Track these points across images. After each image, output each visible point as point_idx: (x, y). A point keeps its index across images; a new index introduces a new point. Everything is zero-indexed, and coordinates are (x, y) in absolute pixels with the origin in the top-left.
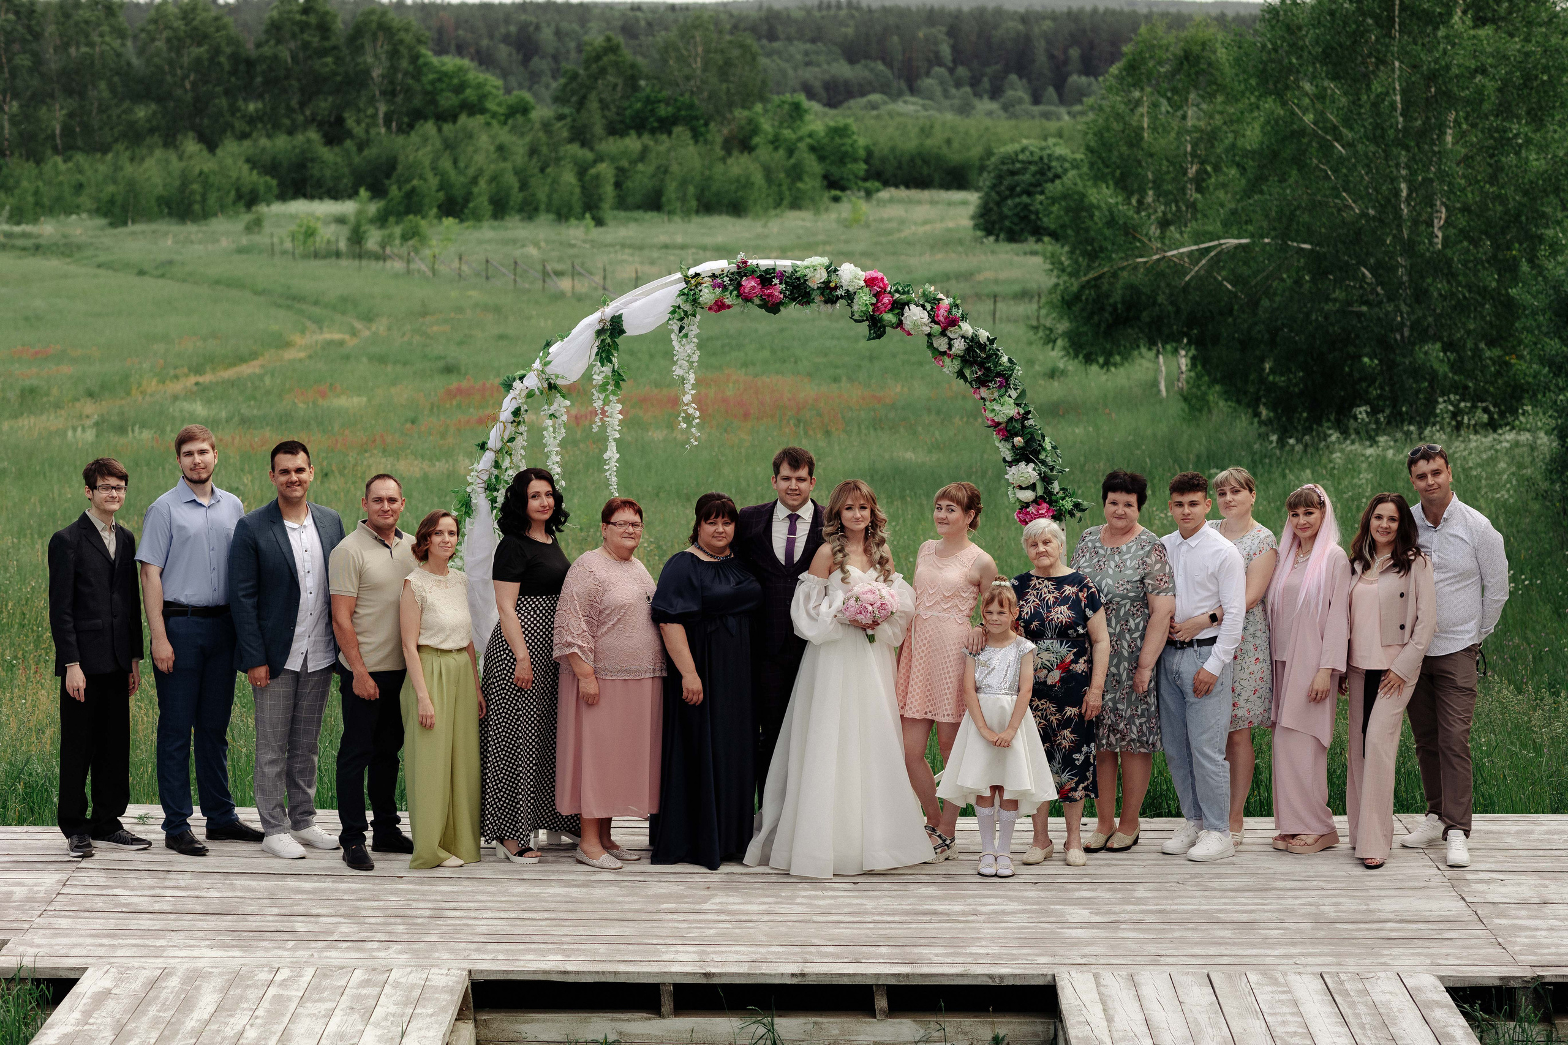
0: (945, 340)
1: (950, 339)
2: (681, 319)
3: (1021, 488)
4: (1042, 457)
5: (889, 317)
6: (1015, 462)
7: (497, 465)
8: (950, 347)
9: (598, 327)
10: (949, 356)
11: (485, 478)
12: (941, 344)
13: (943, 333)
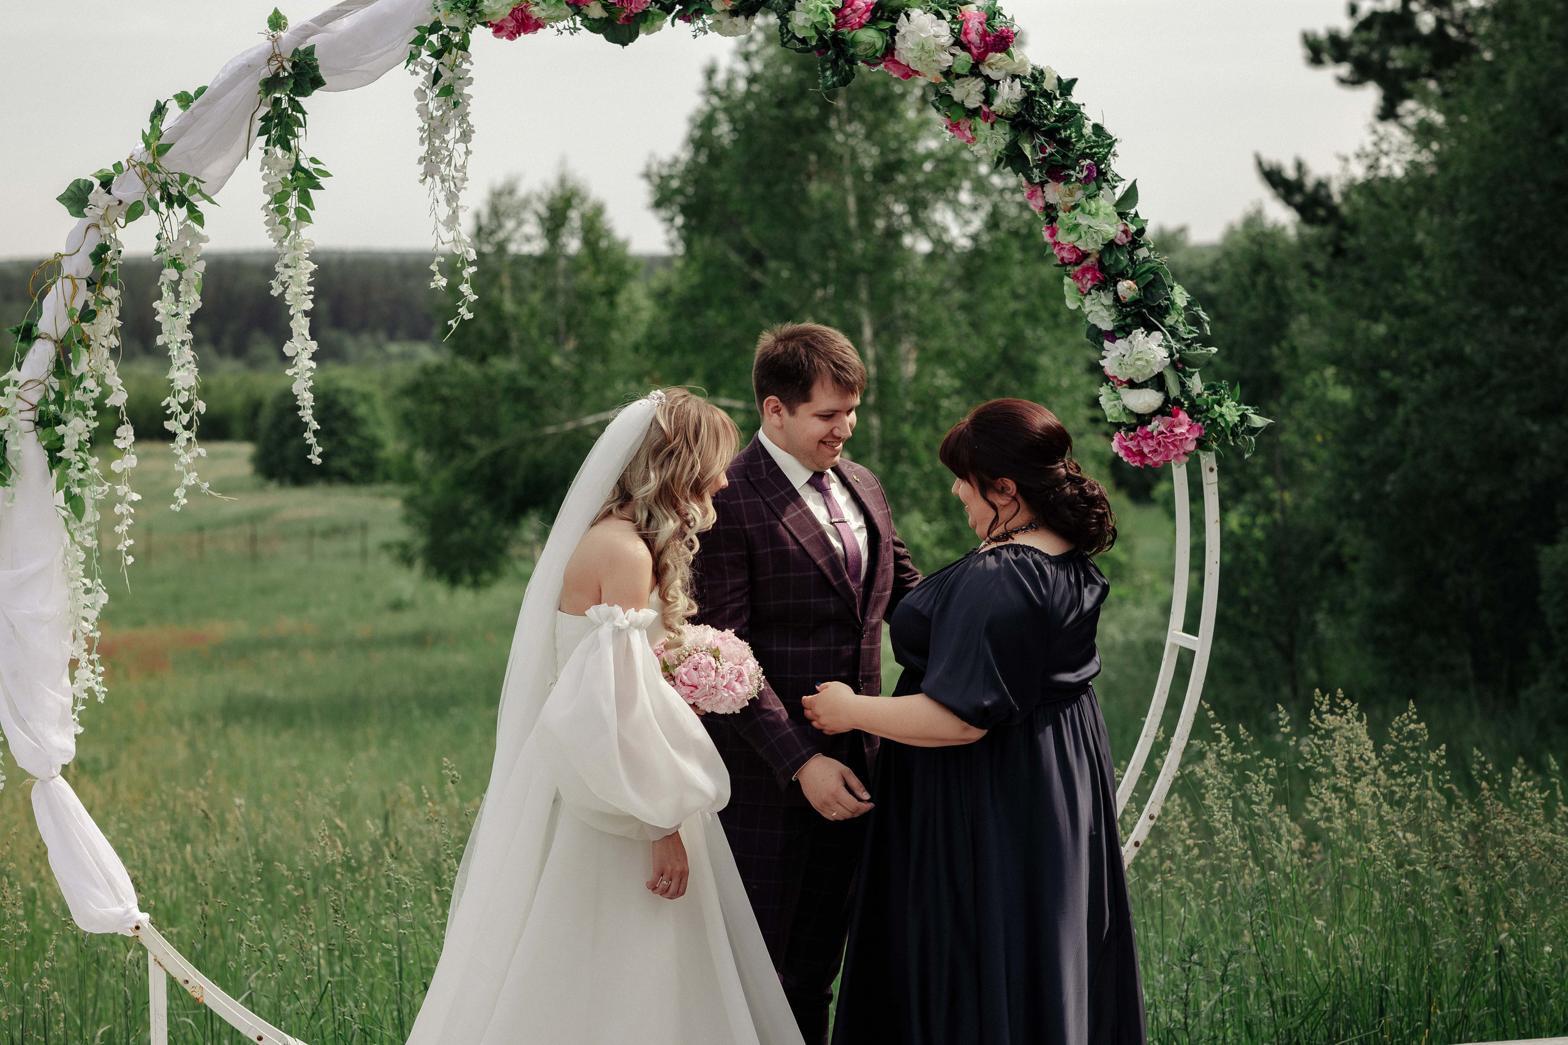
0: (979, 85)
1: (989, 81)
2: (437, 54)
3: (1132, 384)
4: (1169, 320)
5: (869, 37)
6: (1123, 330)
7: (61, 367)
8: (988, 97)
9: (266, 73)
10: (986, 117)
11: (34, 397)
12: (969, 92)
13: (975, 71)
